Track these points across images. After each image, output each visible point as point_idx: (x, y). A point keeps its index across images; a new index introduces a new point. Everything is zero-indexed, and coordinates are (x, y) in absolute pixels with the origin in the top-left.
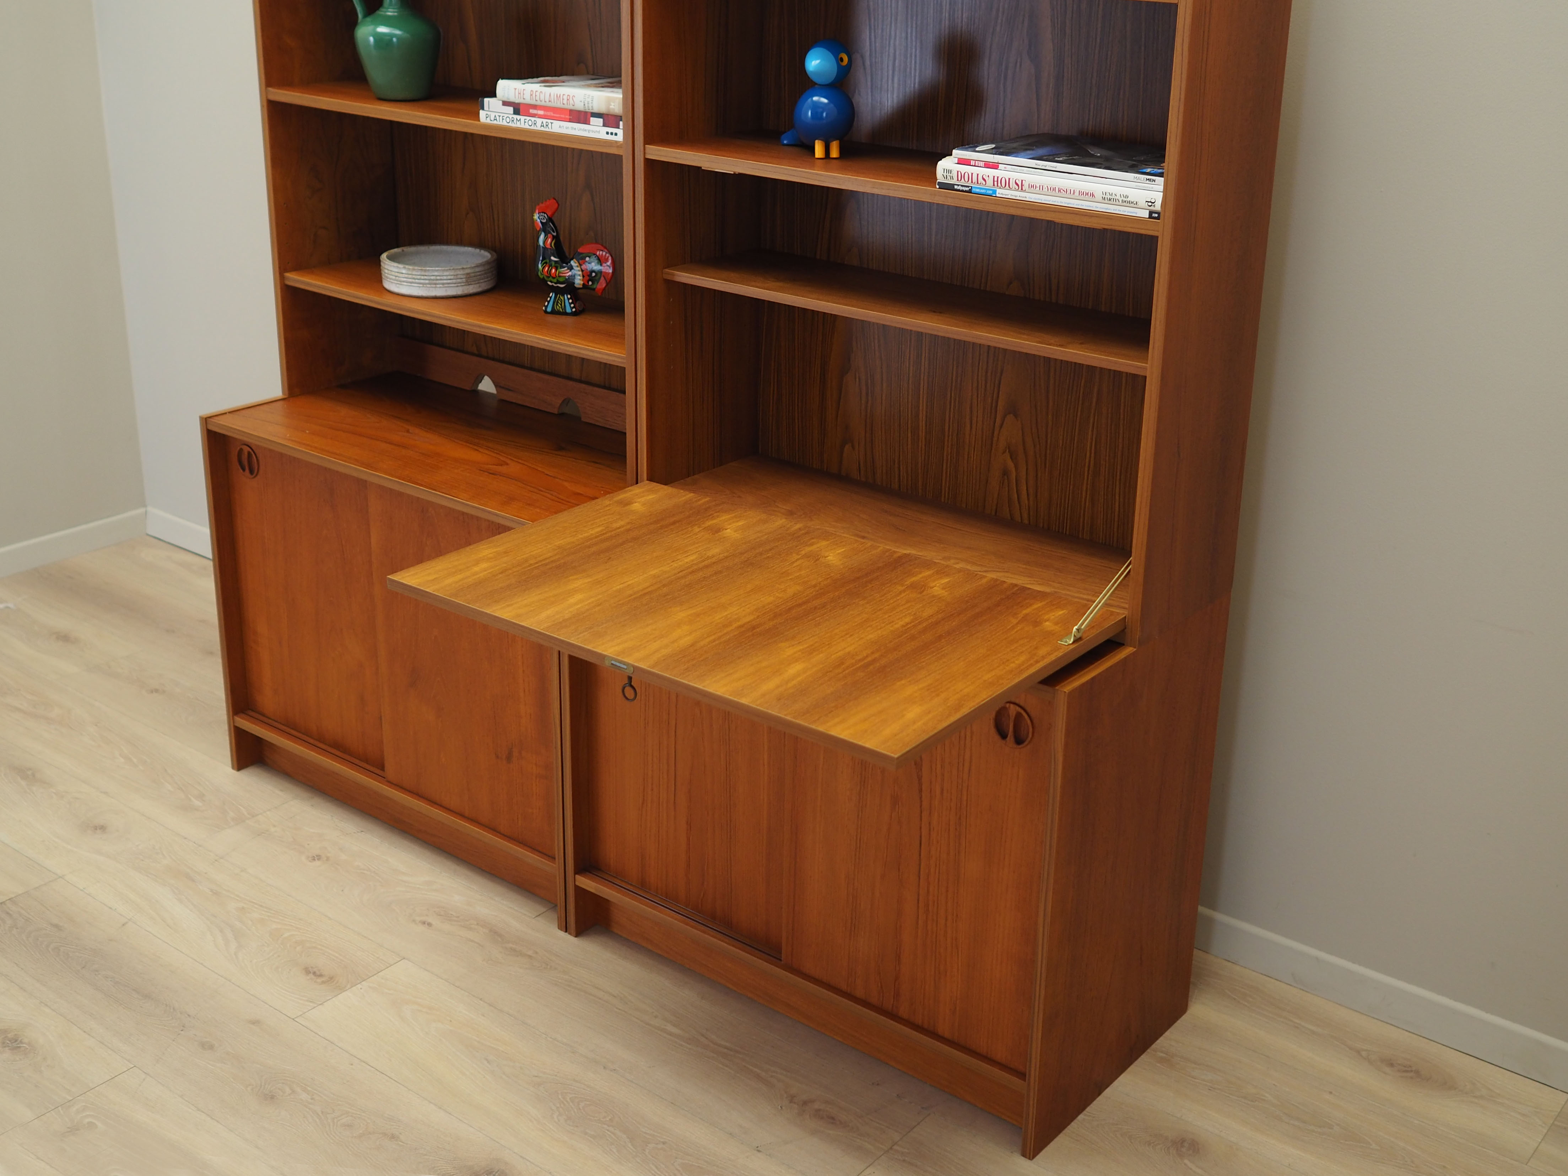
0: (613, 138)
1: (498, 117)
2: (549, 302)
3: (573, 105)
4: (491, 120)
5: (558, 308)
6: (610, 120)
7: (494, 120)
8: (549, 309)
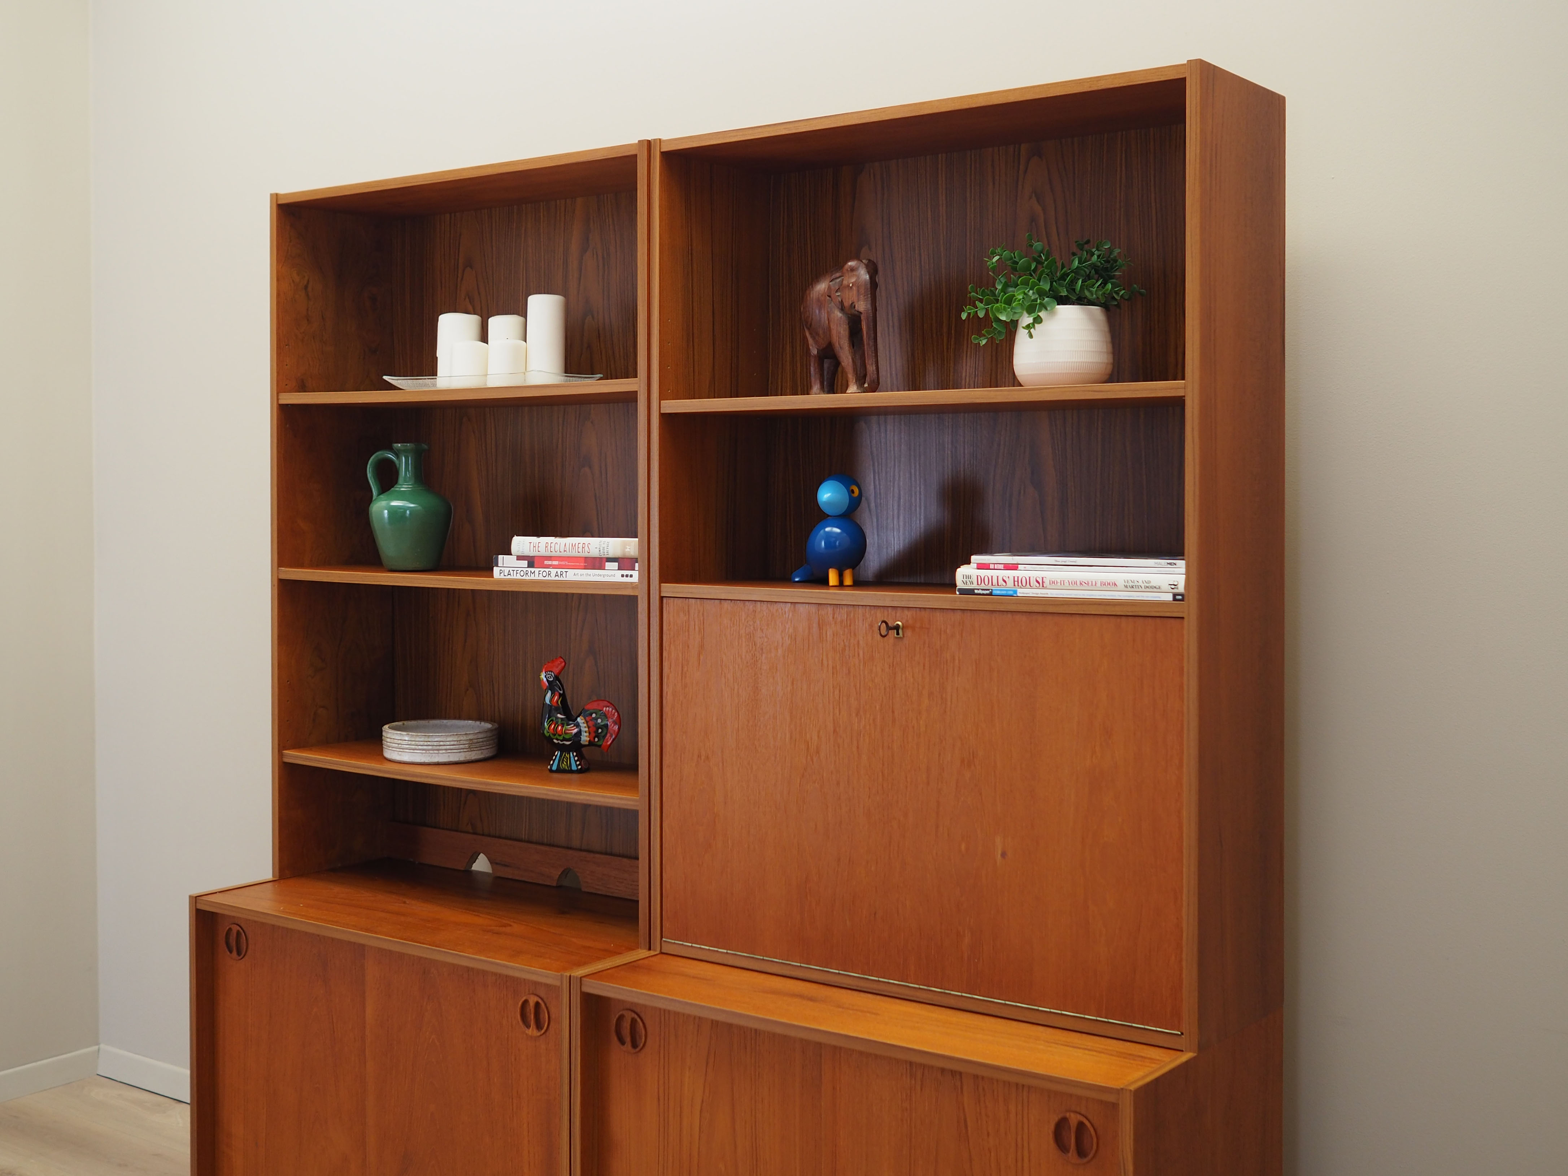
0: (629, 580)
1: (512, 572)
2: (554, 761)
3: (589, 553)
4: (504, 576)
5: (564, 766)
6: (624, 563)
7: (508, 574)
8: (554, 768)
